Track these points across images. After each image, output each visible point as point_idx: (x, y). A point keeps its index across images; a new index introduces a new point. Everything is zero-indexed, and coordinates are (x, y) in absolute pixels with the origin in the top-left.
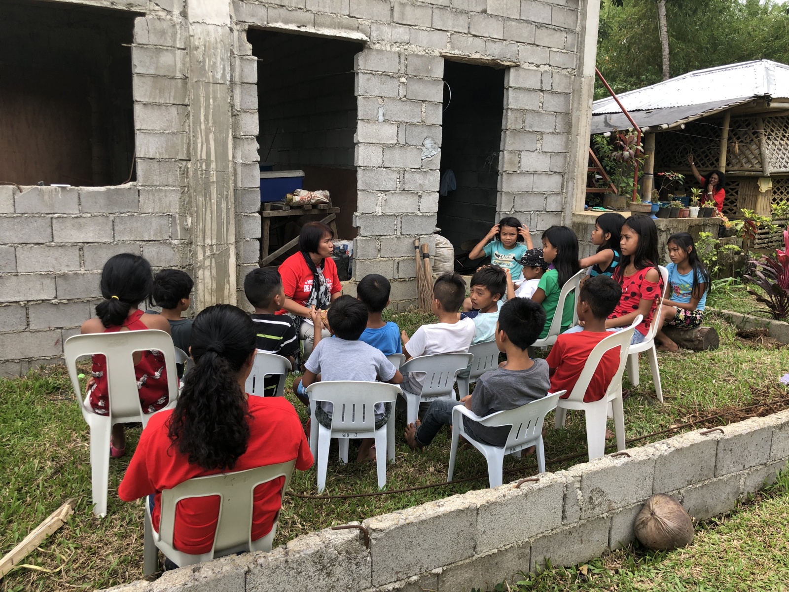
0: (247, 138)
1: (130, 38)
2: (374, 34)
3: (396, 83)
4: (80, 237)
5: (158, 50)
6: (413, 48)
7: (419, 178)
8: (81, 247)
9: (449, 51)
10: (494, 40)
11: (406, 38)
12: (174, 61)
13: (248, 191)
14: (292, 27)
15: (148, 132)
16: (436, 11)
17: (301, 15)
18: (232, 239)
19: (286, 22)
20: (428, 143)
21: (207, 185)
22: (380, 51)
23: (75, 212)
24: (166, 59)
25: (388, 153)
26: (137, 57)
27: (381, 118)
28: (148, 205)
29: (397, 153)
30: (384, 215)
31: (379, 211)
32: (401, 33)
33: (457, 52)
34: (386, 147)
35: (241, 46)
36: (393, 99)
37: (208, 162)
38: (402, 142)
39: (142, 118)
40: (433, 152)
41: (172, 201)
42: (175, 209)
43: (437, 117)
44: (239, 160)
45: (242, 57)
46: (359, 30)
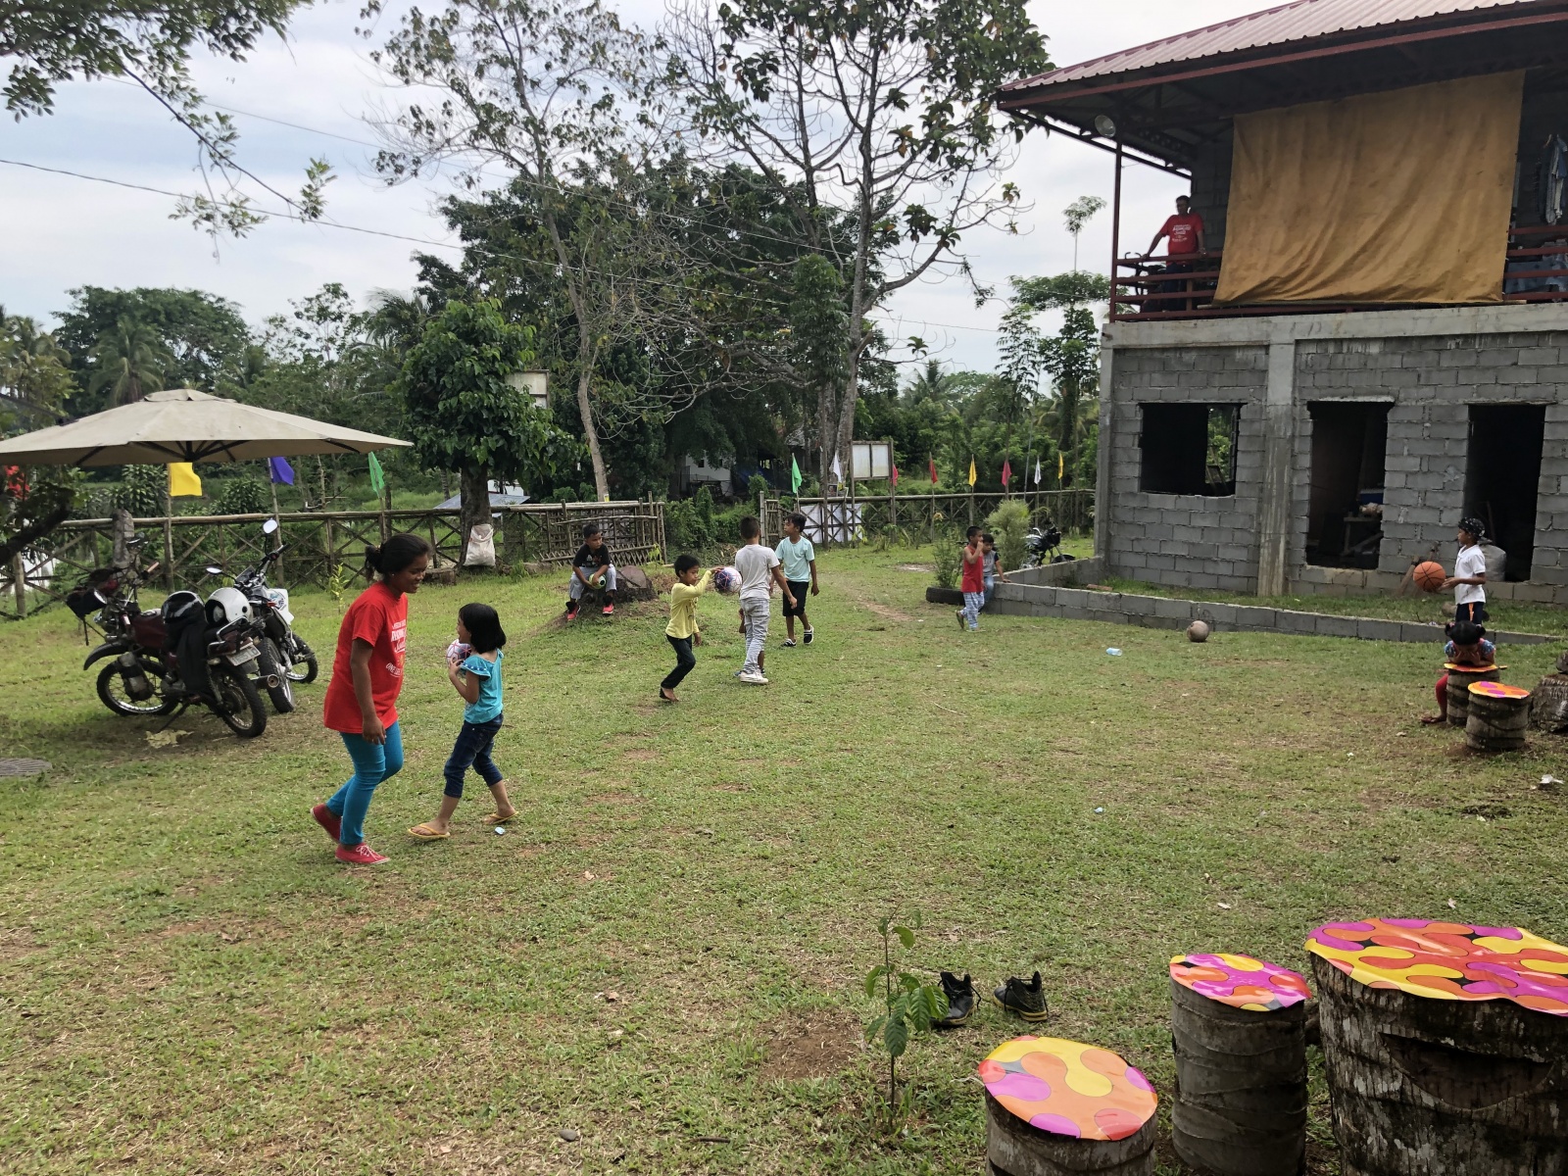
0: (1301, 469)
1: (1239, 416)
2: (1402, 396)
3: (1420, 427)
4: (1203, 524)
5: (1252, 421)
6: (1438, 401)
7: (1441, 497)
8: (1203, 529)
9: (1475, 400)
10: (1525, 386)
11: (1432, 394)
12: (1259, 427)
13: (1302, 502)
14: (1336, 399)
15: (1244, 467)
16: (1461, 372)
17: (1344, 391)
18: (1283, 531)
19: (1335, 397)
20: (1451, 470)
21: (1270, 497)
22: (1405, 407)
23: (1203, 510)
24: (1256, 426)
25: (1410, 478)
26: (1241, 427)
27: (1407, 453)
28: (1240, 508)
29: (1419, 478)
30: (1406, 524)
31: (1401, 520)
32: (1428, 391)
33: (1482, 400)
34: (1408, 474)
35: (1301, 413)
36: (1417, 439)
37: (1272, 484)
38: (1425, 469)
39: (1241, 460)
40: (1457, 476)
41: (1253, 506)
42: (1254, 511)
43: (1463, 449)
44: (1294, 483)
45: (1301, 421)
46: (1388, 394)
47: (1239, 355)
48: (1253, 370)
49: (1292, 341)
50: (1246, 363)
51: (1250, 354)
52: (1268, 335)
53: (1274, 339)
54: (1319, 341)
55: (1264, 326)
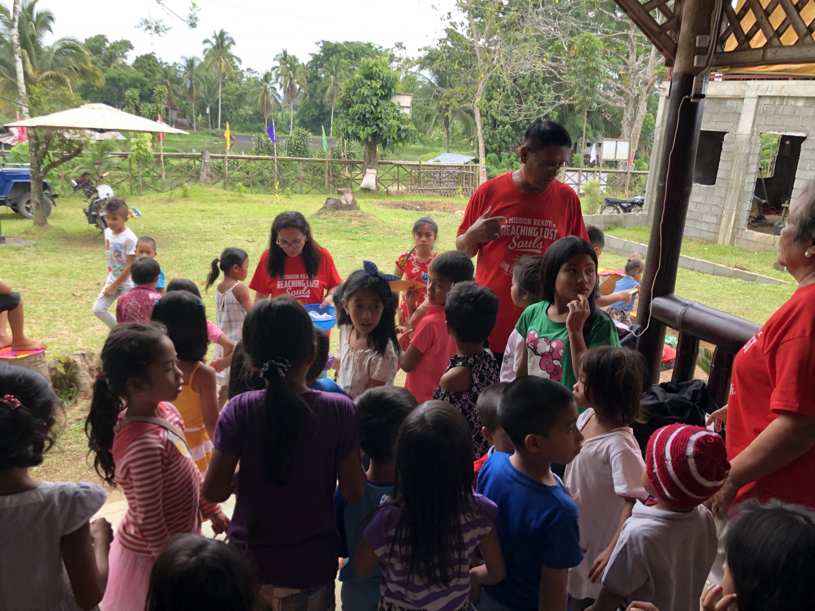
0: (752, 174)
1: (723, 140)
2: (811, 133)
4: (697, 200)
5: (730, 143)
8: (697, 203)
12: (733, 147)
13: (748, 192)
15: (722, 170)
17: (781, 128)
18: (735, 209)
19: (774, 131)
21: (732, 188)
22: (812, 140)
23: (698, 192)
24: (731, 146)
26: (724, 146)
27: (808, 168)
28: (716, 193)
35: (756, 140)
37: (733, 180)
39: (722, 165)
41: (723, 192)
42: (723, 196)
44: (746, 181)
45: (755, 145)
46: (804, 131)
47: (728, 103)
48: (734, 113)
49: (756, 96)
50: (731, 109)
51: (735, 103)
52: (744, 92)
53: (747, 94)
54: (772, 97)
55: (743, 87)
